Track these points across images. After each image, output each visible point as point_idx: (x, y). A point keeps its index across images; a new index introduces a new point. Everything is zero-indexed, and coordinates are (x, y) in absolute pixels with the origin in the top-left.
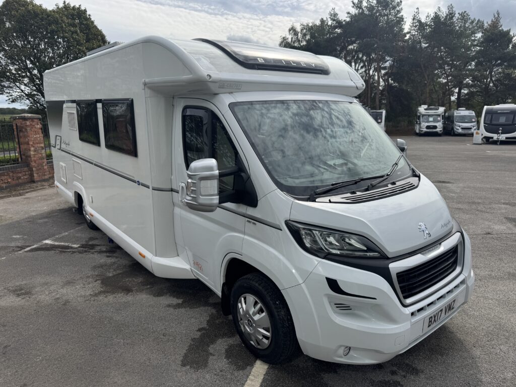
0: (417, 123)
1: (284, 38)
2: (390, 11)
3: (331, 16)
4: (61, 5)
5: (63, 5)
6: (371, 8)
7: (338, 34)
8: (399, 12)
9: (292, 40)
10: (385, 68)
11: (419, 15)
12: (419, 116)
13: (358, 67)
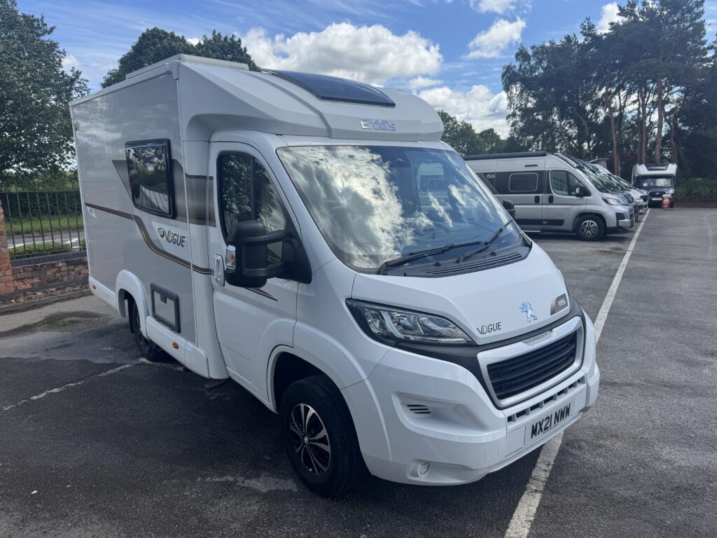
1: (508, 67)
2: (682, 14)
3: (584, 29)
6: (649, 13)
8: (700, 14)
9: (520, 69)
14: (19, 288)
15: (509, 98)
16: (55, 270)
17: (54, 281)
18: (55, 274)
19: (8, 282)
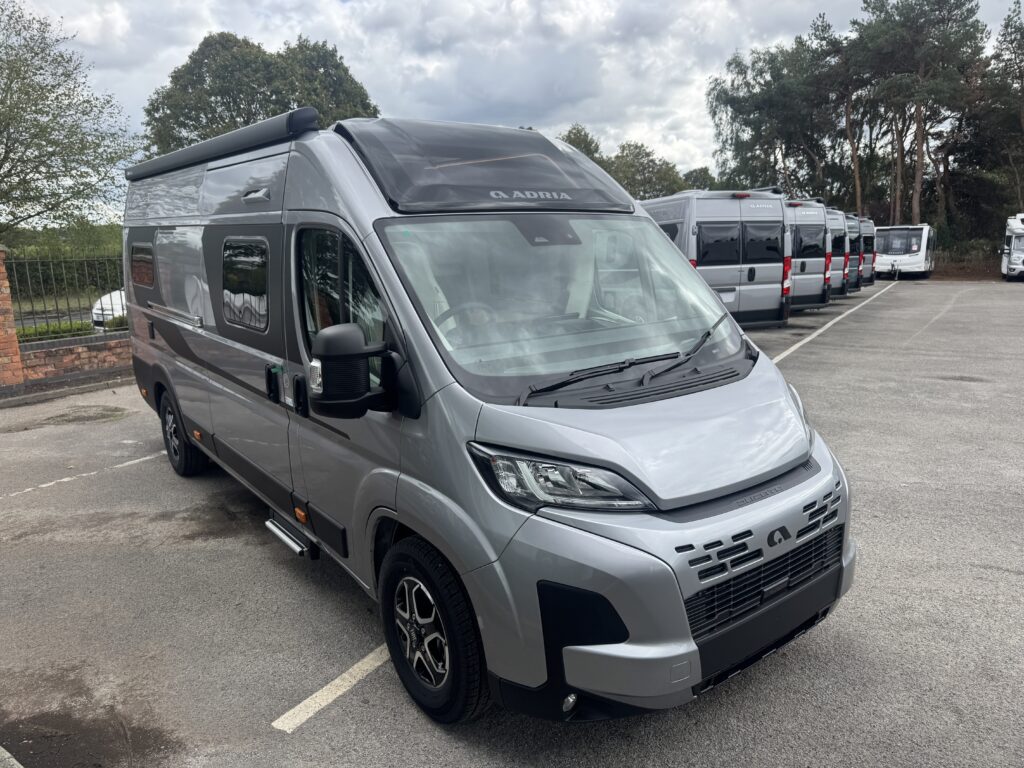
0: (1002, 253)
1: (716, 80)
2: (949, 13)
3: (816, 29)
4: (294, 44)
5: (298, 43)
6: (904, 10)
7: (831, 67)
8: (972, 12)
9: (732, 85)
10: (939, 135)
11: (1020, 16)
12: (1010, 238)
13: (878, 135)
14: (30, 378)
15: (717, 126)
16: (74, 356)
17: (72, 370)
18: (73, 361)
19: (17, 369)
